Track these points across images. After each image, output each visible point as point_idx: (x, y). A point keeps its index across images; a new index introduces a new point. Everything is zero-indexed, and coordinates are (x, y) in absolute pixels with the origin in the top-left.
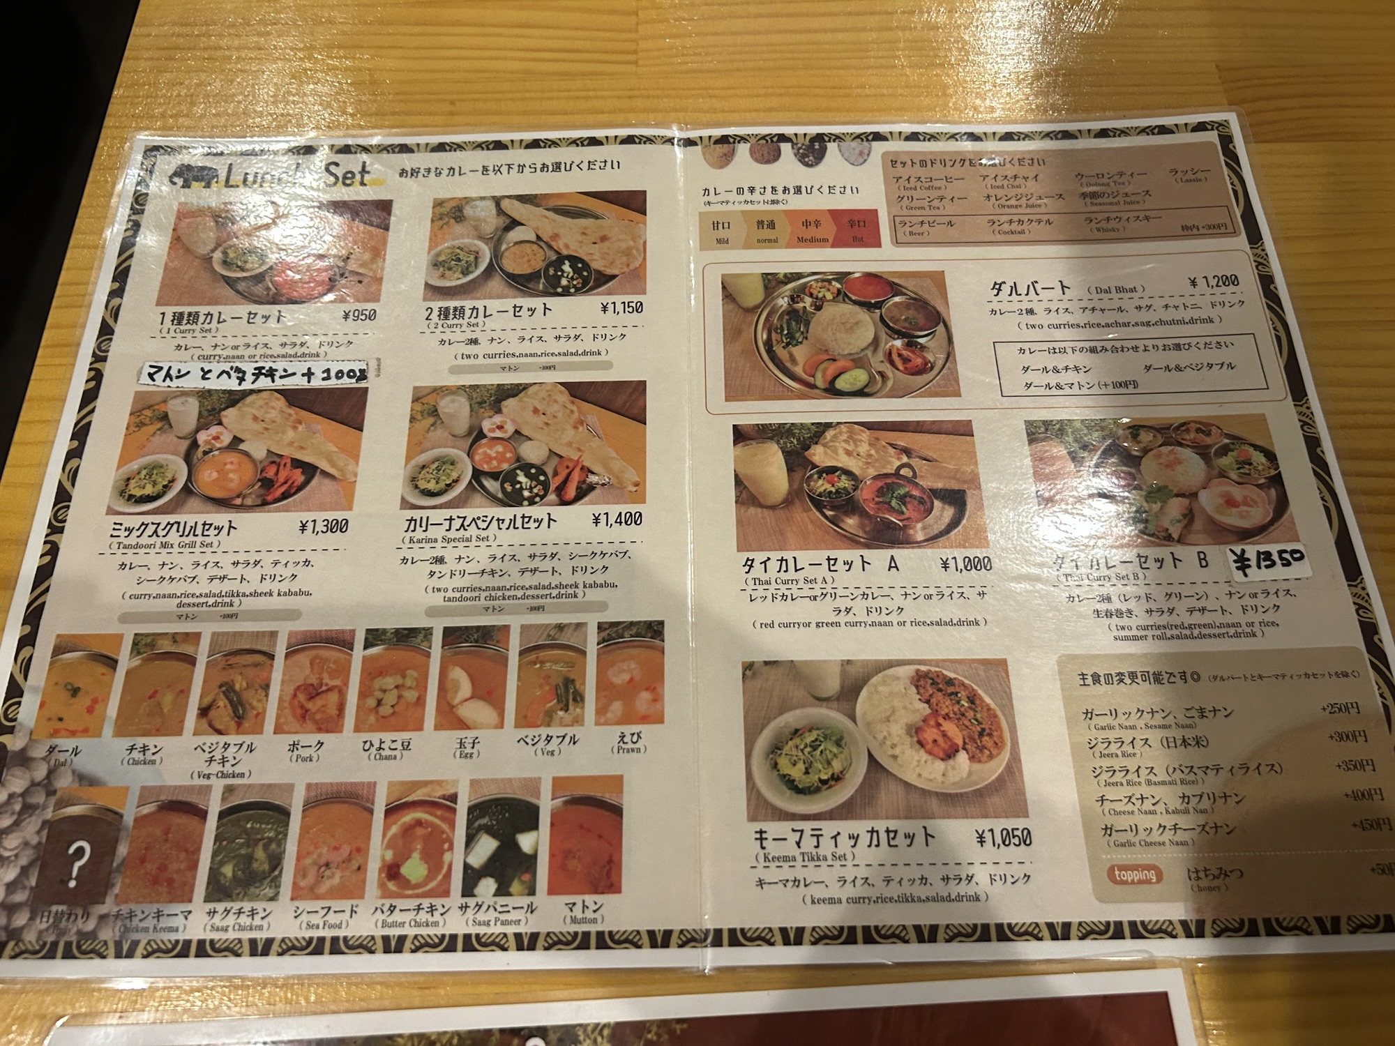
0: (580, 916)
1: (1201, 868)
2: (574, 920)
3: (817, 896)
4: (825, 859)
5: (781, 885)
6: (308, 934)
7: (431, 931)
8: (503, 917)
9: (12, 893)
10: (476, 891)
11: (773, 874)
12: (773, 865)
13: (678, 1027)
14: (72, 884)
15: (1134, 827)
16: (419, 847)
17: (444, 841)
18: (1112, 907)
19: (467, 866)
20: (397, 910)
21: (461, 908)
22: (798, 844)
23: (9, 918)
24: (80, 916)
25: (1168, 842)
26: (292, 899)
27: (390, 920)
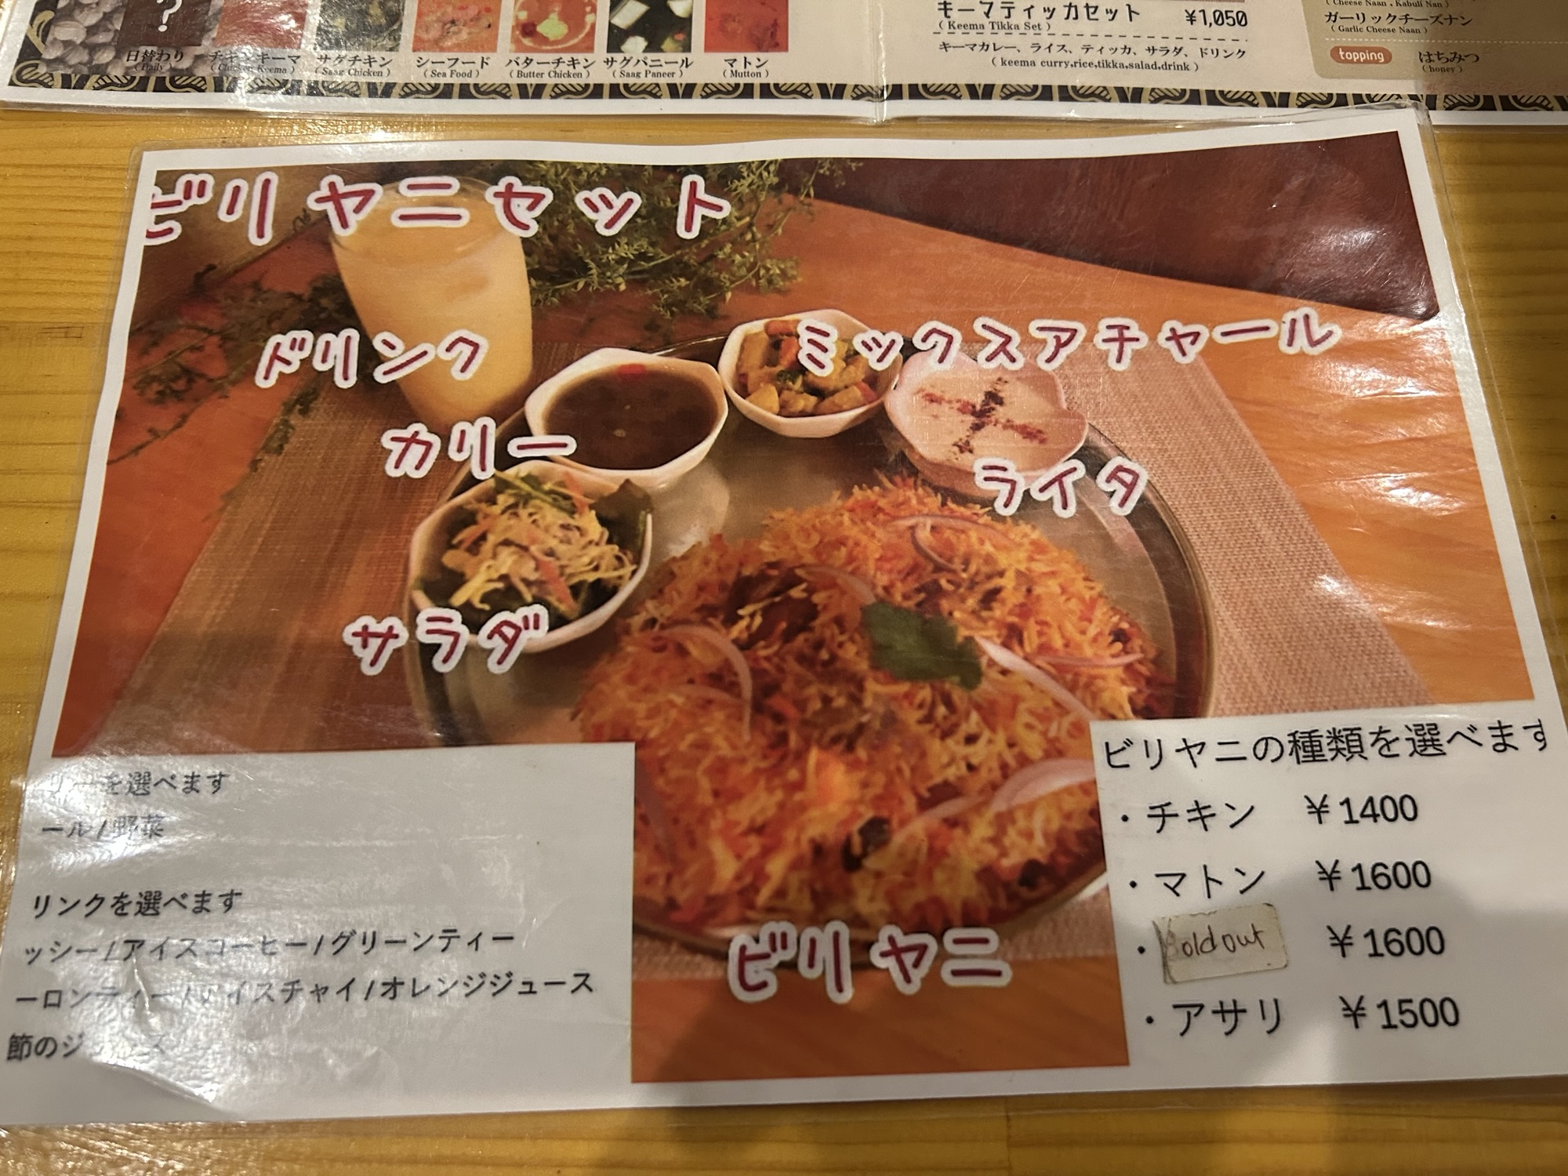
0: (741, 69)
1: (1433, 52)
2: (735, 74)
3: (1007, 58)
4: (1017, 27)
5: (968, 49)
6: (433, 81)
7: (574, 81)
8: (655, 70)
9: (94, 34)
10: (623, 48)
11: (959, 38)
12: (959, 32)
13: (853, 165)
14: (163, 29)
15: (1361, 16)
16: (557, 9)
17: (585, 5)
18: (1336, 82)
19: (612, 27)
20: (534, 63)
21: (607, 62)
22: (987, 14)
23: (90, 54)
24: (172, 57)
25: (1398, 29)
26: (414, 51)
27: (526, 71)
